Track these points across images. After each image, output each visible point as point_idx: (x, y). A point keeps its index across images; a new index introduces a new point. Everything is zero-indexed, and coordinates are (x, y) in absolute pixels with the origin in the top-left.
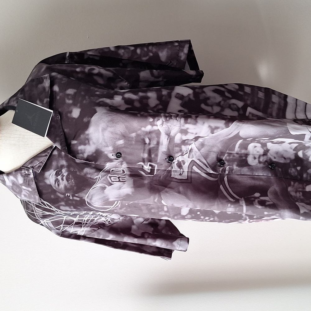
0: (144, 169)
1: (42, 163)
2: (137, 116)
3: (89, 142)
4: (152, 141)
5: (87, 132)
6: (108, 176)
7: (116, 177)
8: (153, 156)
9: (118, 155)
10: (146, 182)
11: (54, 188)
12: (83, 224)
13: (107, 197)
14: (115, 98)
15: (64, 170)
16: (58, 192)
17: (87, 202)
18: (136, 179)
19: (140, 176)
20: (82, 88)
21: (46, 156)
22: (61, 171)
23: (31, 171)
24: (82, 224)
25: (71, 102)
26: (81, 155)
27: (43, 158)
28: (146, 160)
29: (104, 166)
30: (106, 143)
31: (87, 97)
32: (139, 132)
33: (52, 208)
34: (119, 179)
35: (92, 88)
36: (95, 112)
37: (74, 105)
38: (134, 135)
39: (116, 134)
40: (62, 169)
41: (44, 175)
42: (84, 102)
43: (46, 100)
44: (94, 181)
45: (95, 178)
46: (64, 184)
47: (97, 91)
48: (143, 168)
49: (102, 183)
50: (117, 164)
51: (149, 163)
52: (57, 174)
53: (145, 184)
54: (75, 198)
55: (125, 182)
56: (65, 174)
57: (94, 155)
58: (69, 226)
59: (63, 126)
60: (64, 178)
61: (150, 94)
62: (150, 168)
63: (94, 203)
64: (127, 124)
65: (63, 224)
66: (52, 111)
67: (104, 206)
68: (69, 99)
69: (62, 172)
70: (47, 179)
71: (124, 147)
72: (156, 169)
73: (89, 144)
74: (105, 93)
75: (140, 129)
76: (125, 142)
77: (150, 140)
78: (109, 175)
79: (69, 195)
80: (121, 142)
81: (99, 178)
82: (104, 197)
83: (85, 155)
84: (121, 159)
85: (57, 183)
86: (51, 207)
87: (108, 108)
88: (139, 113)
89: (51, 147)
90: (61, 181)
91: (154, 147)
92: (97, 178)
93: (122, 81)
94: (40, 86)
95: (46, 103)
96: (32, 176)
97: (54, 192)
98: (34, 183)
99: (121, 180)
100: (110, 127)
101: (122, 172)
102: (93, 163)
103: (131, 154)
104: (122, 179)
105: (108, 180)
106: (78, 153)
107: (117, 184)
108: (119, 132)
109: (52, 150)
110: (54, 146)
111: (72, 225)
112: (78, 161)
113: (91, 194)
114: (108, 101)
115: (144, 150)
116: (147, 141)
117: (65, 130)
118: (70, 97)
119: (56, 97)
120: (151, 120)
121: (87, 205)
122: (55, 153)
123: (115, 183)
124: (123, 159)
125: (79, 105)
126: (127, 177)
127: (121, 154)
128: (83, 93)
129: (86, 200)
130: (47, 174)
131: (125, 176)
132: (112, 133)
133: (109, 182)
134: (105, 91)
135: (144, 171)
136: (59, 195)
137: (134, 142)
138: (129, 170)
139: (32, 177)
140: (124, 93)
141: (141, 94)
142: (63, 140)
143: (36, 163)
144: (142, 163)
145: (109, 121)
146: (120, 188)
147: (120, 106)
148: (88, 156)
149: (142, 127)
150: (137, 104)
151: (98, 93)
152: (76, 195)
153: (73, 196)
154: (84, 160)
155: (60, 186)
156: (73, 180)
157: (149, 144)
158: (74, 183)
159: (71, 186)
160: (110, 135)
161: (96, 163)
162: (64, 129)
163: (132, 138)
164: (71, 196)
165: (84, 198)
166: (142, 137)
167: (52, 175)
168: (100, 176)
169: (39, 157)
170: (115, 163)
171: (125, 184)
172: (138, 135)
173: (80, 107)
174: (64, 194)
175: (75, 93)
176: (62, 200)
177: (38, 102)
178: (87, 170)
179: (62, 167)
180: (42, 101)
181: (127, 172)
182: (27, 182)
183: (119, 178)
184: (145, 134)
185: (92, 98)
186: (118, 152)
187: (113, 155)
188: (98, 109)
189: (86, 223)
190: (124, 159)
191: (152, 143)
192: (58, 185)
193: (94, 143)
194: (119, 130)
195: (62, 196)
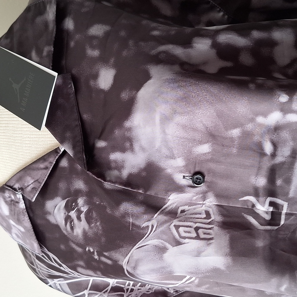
0: (257, 211)
1: (39, 183)
2: (248, 88)
3: (131, 145)
4: (279, 149)
5: (127, 124)
6: (173, 225)
7: (190, 227)
8: (279, 182)
9: (197, 178)
10: (260, 243)
11: (64, 232)
12: (126, 291)
13: (169, 269)
14: (194, 45)
15: (81, 201)
16: (72, 241)
17: (127, 271)
18: (237, 233)
19: (247, 227)
20: (124, 21)
21: (46, 168)
22: (75, 201)
23: (19, 196)
24: (124, 292)
25: (95, 53)
26: (115, 173)
27: (40, 173)
28: (261, 192)
29: (164, 199)
30: (170, 149)
31: (131, 43)
32: (249, 127)
33: (63, 267)
34: (197, 233)
35: (145, 22)
36: (147, 77)
37: (104, 60)
38: (236, 132)
39: (195, 130)
40: (78, 199)
41: (43, 205)
42: (125, 53)
43: (48, 49)
44: (141, 231)
45: (144, 225)
46: (82, 228)
47: (155, 29)
48: (254, 209)
49: (159, 238)
50: (195, 198)
51: (269, 199)
52: (68, 208)
53: (258, 248)
54: (103, 259)
55: (212, 241)
56: (84, 209)
57: (144, 174)
58: (100, 293)
59: (80, 107)
60: (83, 216)
61: (278, 35)
62: (271, 209)
63: (142, 276)
64: (220, 107)
65: (88, 289)
66: (55, 74)
67: (162, 280)
68: (93, 48)
69: (77, 205)
70: (50, 213)
71: (212, 160)
72: (284, 211)
73: (132, 149)
74: (173, 32)
75: (252, 120)
76: (214, 150)
77: (275, 145)
78: (176, 222)
79: (92, 250)
80: (205, 149)
81: (153, 226)
82: (163, 268)
83: (125, 173)
84: (202, 187)
85: (68, 224)
86: (61, 266)
87: (177, 68)
88: (252, 82)
89: (56, 151)
90: (76, 221)
91: (283, 163)
92: (148, 227)
93: (212, 8)
94: (39, 20)
95: (48, 55)
96: (22, 205)
97: (65, 239)
98: (27, 218)
99: (202, 236)
100: (181, 114)
101: (205, 216)
102: (141, 191)
103: (227, 176)
104: (205, 234)
105: (172, 233)
106: (110, 168)
107: (193, 245)
108: (200, 126)
109: (57, 157)
110: (62, 150)
111: (104, 293)
112: (108, 185)
113: (135, 257)
114: (178, 51)
115: (259, 168)
116: (268, 148)
117: (85, 116)
118: (95, 42)
119: (68, 44)
120: (284, 98)
121: (128, 275)
122: (64, 163)
123: (187, 240)
124: (208, 187)
125: (112, 60)
126: (216, 228)
127: (204, 177)
128: (123, 33)
129: (125, 267)
130: (49, 205)
131: (210, 226)
132: (184, 127)
133: (174, 238)
134: (173, 30)
135: (256, 216)
136: (74, 246)
137: (235, 151)
138: (220, 211)
139: (22, 207)
140: (218, 32)
141: (256, 34)
142: (80, 138)
143: (29, 182)
144: (252, 199)
145: (178, 99)
146: (198, 254)
147: (205, 63)
148: (130, 175)
149: (257, 114)
150: (246, 59)
151: (156, 33)
152: (106, 254)
153: (100, 254)
154: (121, 184)
155: (75, 230)
156: (98, 224)
157: (274, 155)
158: (100, 228)
159: (96, 234)
160: (181, 133)
161: (148, 193)
162: (81, 112)
163: (232, 139)
164: (96, 253)
165: (120, 263)
166: (256, 138)
167: (59, 209)
168: (154, 222)
169: (34, 169)
170: (190, 195)
171: (211, 246)
172: (246, 135)
173: (115, 66)
174: (83, 247)
175: (107, 34)
176: (80, 257)
177: (34, 54)
178: (126, 207)
179: (78, 193)
180: (39, 52)
181: (216, 217)
182: (16, 214)
183: (197, 229)
184: (264, 132)
185: (142, 44)
186: (197, 169)
187: (184, 177)
188: (155, 71)
189: (132, 290)
190: (211, 187)
191: (279, 153)
192: (72, 228)
193: (143, 149)
194: (201, 122)
195: (79, 250)
